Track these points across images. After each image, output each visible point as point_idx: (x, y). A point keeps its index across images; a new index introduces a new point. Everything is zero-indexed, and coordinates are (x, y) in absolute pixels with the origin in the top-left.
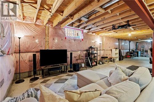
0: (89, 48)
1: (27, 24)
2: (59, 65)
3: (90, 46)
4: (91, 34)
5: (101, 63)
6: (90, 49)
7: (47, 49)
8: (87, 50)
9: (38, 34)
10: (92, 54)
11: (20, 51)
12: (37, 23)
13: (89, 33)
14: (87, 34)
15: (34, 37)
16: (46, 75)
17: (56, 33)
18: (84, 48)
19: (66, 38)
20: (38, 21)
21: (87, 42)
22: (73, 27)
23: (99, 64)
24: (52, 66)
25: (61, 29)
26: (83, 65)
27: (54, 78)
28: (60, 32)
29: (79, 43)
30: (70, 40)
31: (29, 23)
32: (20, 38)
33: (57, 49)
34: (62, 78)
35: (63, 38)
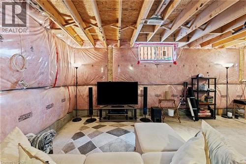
0: (192, 79)
1: (87, 50)
2: (123, 107)
3: (194, 74)
4: (200, 47)
5: (230, 114)
6: (195, 82)
7: (110, 80)
8: (185, 84)
9: (97, 60)
10: (198, 91)
11: (77, 83)
12: (97, 46)
13: (192, 48)
14: (186, 49)
15: (93, 66)
16: (105, 118)
17: (122, 56)
18: (178, 78)
19: (139, 62)
20: (98, 43)
21: (187, 66)
22: (147, 42)
23: (225, 115)
24: (112, 107)
25: (131, 49)
26: (171, 113)
27: (112, 126)
28: (130, 53)
29: (166, 70)
30: (147, 65)
31: (88, 48)
32: (77, 68)
33: (123, 81)
34: (123, 128)
35: (133, 63)
